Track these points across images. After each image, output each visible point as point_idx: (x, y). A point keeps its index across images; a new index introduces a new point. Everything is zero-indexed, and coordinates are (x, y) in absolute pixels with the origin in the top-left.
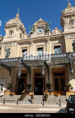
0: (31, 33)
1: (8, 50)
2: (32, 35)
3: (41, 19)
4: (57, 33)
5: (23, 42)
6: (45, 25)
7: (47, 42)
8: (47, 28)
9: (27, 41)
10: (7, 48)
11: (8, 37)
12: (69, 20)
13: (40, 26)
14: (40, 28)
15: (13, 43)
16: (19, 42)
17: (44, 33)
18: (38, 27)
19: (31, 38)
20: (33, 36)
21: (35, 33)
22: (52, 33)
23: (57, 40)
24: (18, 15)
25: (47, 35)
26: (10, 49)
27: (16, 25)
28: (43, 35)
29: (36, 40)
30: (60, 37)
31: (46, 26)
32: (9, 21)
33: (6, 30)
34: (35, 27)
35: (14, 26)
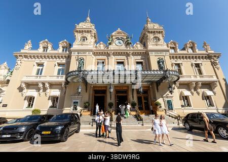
0: (110, 44)
1: (81, 60)
2: (110, 46)
3: (119, 29)
4: (139, 48)
5: (100, 53)
6: (125, 37)
7: (129, 56)
8: (128, 40)
9: (105, 53)
10: (79, 57)
11: (80, 43)
12: (153, 36)
13: (120, 37)
14: (119, 39)
15: (87, 53)
16: (94, 52)
17: (124, 46)
18: (116, 38)
19: (109, 49)
20: (112, 47)
21: (114, 44)
22: (133, 47)
23: (140, 56)
24: (88, 19)
25: (128, 49)
26: (83, 59)
27: (91, 31)
28: (123, 47)
29: (116, 53)
30: (143, 52)
31: (127, 38)
32: (80, 25)
33: (76, 34)
34: (114, 37)
35: (88, 32)
